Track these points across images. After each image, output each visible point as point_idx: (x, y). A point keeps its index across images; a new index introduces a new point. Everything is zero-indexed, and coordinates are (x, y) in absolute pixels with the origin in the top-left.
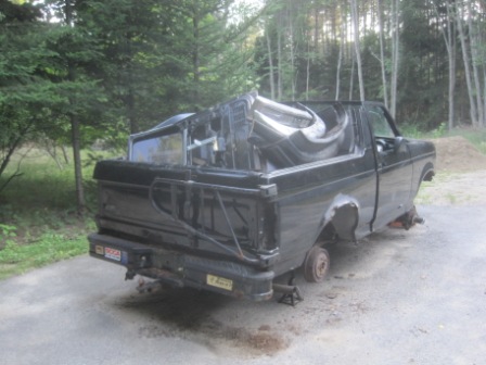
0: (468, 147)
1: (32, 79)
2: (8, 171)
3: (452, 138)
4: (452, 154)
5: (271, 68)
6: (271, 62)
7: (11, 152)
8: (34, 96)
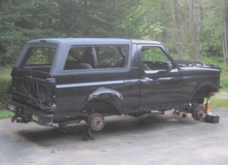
1: (16, 29)
8: (12, 38)
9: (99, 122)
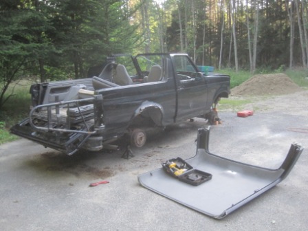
0: (286, 80)
1: (12, 42)
2: (7, 93)
3: (276, 74)
4: (276, 84)
5: (181, 30)
6: (181, 26)
7: (9, 82)
8: (11, 52)
9: (141, 138)
